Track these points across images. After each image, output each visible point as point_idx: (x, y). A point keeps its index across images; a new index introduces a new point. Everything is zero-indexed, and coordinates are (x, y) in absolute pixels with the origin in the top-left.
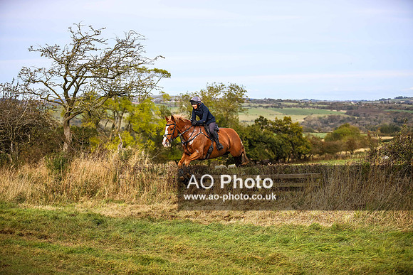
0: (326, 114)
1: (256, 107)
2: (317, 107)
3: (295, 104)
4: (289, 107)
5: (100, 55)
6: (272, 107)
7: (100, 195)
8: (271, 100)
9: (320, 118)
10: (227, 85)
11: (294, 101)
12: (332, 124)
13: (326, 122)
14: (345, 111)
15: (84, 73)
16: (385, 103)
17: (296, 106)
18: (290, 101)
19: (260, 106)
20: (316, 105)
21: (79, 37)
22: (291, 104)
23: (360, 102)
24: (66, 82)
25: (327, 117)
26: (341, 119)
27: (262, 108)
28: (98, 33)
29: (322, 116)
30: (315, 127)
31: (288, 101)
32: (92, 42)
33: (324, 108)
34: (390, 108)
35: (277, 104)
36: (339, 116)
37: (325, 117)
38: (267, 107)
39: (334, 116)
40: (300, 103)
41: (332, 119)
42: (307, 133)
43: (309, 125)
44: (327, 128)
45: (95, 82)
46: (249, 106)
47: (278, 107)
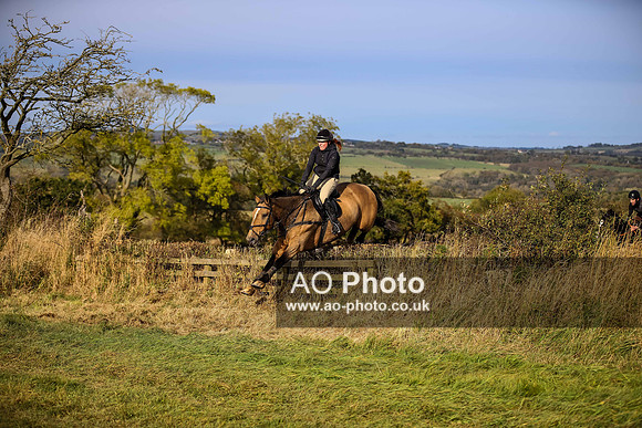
0: (475, 169)
1: (363, 155)
2: (463, 157)
3: (427, 151)
4: (416, 155)
5: (58, 64)
6: (389, 154)
7: (45, 286)
8: (388, 144)
9: (467, 175)
10: (307, 118)
11: (426, 147)
12: (485, 185)
13: (476, 182)
14: (508, 165)
15: (34, 93)
16: (573, 153)
17: (429, 155)
18: (419, 146)
19: (370, 153)
20: (462, 154)
21: (26, 35)
22: (420, 151)
23: (532, 152)
24: (5, 105)
25: (478, 173)
26: (500, 177)
27: (372, 157)
28: (57, 29)
29: (469, 171)
30: (457, 190)
31: (415, 146)
32: (48, 44)
33: (473, 159)
34: (581, 162)
35: (398, 150)
36: (497, 173)
37: (474, 173)
38: (381, 155)
39: (489, 173)
40: (434, 150)
41: (486, 177)
42: (436, 199)
43: (447, 185)
44: (477, 192)
45: (50, 108)
46: (352, 152)
47: (399, 156)
